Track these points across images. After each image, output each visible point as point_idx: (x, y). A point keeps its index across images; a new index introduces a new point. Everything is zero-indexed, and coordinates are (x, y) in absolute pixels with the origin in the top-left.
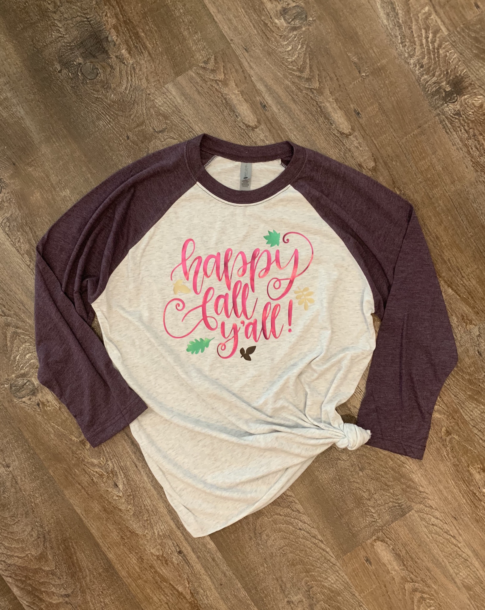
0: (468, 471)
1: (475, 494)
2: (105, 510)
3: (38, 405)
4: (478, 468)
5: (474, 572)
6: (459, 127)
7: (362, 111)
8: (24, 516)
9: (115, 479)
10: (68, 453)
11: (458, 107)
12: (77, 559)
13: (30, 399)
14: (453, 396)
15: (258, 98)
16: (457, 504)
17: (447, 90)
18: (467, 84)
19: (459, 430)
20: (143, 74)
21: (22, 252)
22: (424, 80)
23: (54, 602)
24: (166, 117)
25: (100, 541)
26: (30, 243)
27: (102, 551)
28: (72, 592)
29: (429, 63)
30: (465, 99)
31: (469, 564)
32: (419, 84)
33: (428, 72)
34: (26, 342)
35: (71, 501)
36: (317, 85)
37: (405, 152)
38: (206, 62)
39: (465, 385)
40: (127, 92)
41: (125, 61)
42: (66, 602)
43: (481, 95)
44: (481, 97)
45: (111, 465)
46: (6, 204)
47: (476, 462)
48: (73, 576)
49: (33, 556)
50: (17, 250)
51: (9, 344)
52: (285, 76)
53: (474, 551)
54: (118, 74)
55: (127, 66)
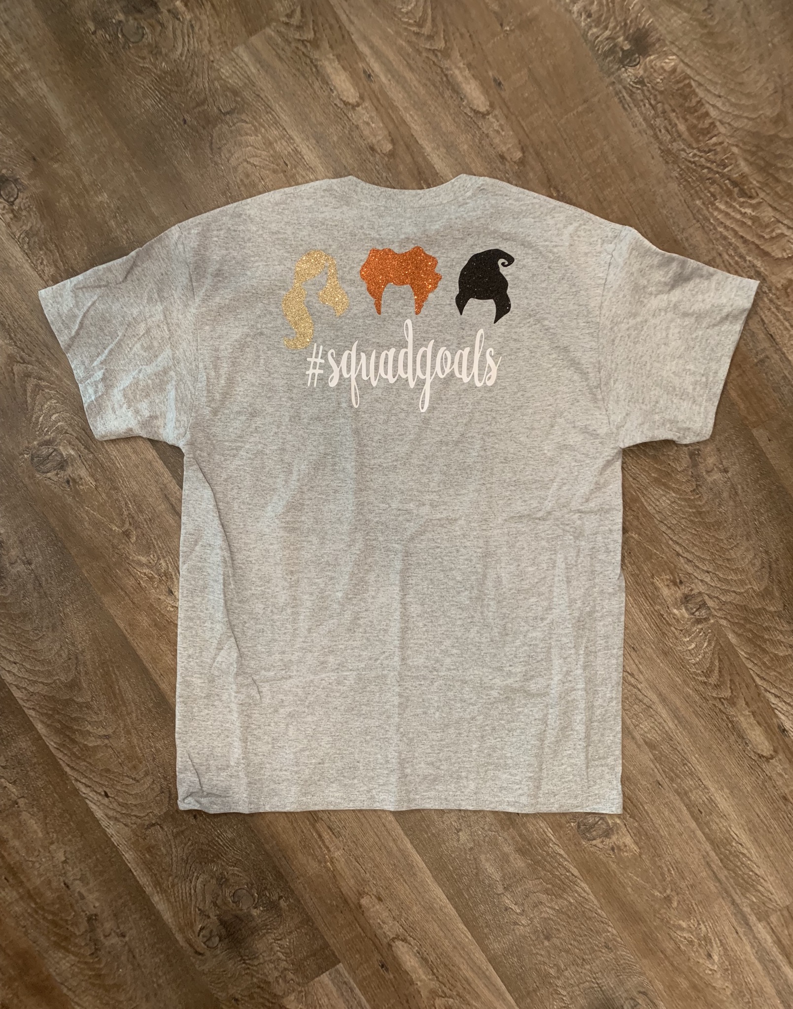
0: (653, 583)
1: (662, 615)
2: (155, 625)
3: (68, 482)
4: (667, 580)
5: (660, 723)
6: (642, 101)
7: (505, 80)
8: (50, 629)
9: (169, 583)
10: (107, 548)
11: (641, 72)
12: (119, 689)
13: (57, 474)
14: (631, 479)
15: (360, 65)
16: (636, 628)
17: (625, 48)
18: (653, 39)
19: (640, 526)
20: (205, 34)
21: (46, 278)
22: (592, 34)
23: (90, 745)
24: (235, 93)
25: (149, 666)
26: (56, 266)
27: (152, 679)
28: (114, 732)
29: (600, 10)
30: (651, 61)
31: (653, 713)
32: (586, 41)
33: (598, 23)
34: (51, 398)
35: (111, 611)
36: (442, 45)
37: (565, 137)
38: (289, 16)
39: (649, 463)
40: (184, 58)
41: (180, 16)
42: (106, 746)
43: (674, 54)
44: (674, 57)
45: (164, 564)
46: (24, 213)
47: (664, 571)
48: (114, 711)
49: (62, 683)
50: (39, 275)
51: (29, 400)
52: (398, 33)
53: (660, 695)
54: (171, 35)
55: (183, 23)
